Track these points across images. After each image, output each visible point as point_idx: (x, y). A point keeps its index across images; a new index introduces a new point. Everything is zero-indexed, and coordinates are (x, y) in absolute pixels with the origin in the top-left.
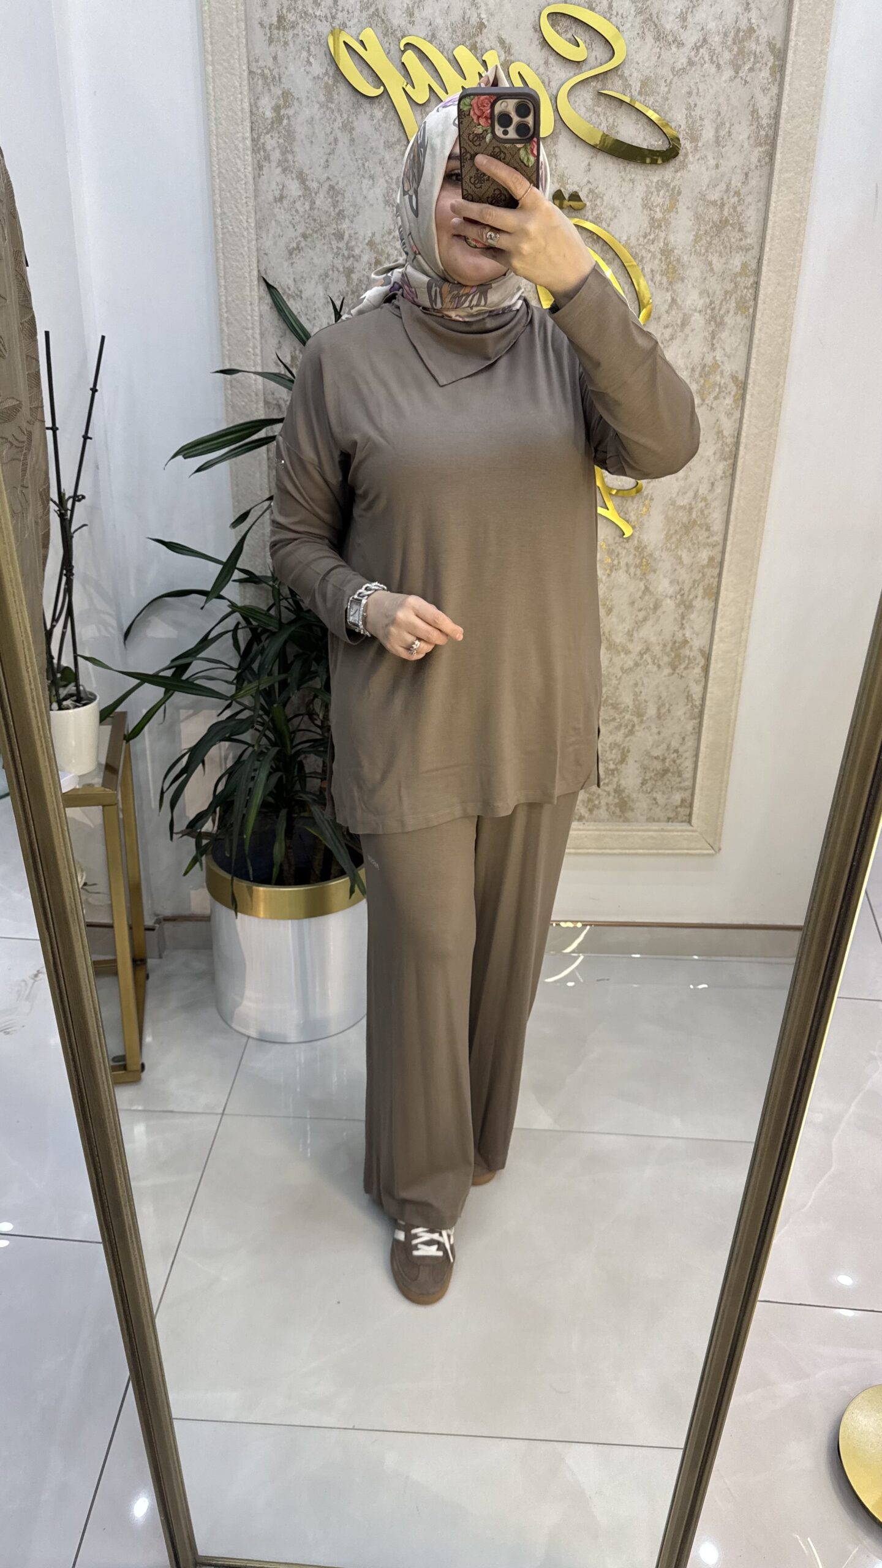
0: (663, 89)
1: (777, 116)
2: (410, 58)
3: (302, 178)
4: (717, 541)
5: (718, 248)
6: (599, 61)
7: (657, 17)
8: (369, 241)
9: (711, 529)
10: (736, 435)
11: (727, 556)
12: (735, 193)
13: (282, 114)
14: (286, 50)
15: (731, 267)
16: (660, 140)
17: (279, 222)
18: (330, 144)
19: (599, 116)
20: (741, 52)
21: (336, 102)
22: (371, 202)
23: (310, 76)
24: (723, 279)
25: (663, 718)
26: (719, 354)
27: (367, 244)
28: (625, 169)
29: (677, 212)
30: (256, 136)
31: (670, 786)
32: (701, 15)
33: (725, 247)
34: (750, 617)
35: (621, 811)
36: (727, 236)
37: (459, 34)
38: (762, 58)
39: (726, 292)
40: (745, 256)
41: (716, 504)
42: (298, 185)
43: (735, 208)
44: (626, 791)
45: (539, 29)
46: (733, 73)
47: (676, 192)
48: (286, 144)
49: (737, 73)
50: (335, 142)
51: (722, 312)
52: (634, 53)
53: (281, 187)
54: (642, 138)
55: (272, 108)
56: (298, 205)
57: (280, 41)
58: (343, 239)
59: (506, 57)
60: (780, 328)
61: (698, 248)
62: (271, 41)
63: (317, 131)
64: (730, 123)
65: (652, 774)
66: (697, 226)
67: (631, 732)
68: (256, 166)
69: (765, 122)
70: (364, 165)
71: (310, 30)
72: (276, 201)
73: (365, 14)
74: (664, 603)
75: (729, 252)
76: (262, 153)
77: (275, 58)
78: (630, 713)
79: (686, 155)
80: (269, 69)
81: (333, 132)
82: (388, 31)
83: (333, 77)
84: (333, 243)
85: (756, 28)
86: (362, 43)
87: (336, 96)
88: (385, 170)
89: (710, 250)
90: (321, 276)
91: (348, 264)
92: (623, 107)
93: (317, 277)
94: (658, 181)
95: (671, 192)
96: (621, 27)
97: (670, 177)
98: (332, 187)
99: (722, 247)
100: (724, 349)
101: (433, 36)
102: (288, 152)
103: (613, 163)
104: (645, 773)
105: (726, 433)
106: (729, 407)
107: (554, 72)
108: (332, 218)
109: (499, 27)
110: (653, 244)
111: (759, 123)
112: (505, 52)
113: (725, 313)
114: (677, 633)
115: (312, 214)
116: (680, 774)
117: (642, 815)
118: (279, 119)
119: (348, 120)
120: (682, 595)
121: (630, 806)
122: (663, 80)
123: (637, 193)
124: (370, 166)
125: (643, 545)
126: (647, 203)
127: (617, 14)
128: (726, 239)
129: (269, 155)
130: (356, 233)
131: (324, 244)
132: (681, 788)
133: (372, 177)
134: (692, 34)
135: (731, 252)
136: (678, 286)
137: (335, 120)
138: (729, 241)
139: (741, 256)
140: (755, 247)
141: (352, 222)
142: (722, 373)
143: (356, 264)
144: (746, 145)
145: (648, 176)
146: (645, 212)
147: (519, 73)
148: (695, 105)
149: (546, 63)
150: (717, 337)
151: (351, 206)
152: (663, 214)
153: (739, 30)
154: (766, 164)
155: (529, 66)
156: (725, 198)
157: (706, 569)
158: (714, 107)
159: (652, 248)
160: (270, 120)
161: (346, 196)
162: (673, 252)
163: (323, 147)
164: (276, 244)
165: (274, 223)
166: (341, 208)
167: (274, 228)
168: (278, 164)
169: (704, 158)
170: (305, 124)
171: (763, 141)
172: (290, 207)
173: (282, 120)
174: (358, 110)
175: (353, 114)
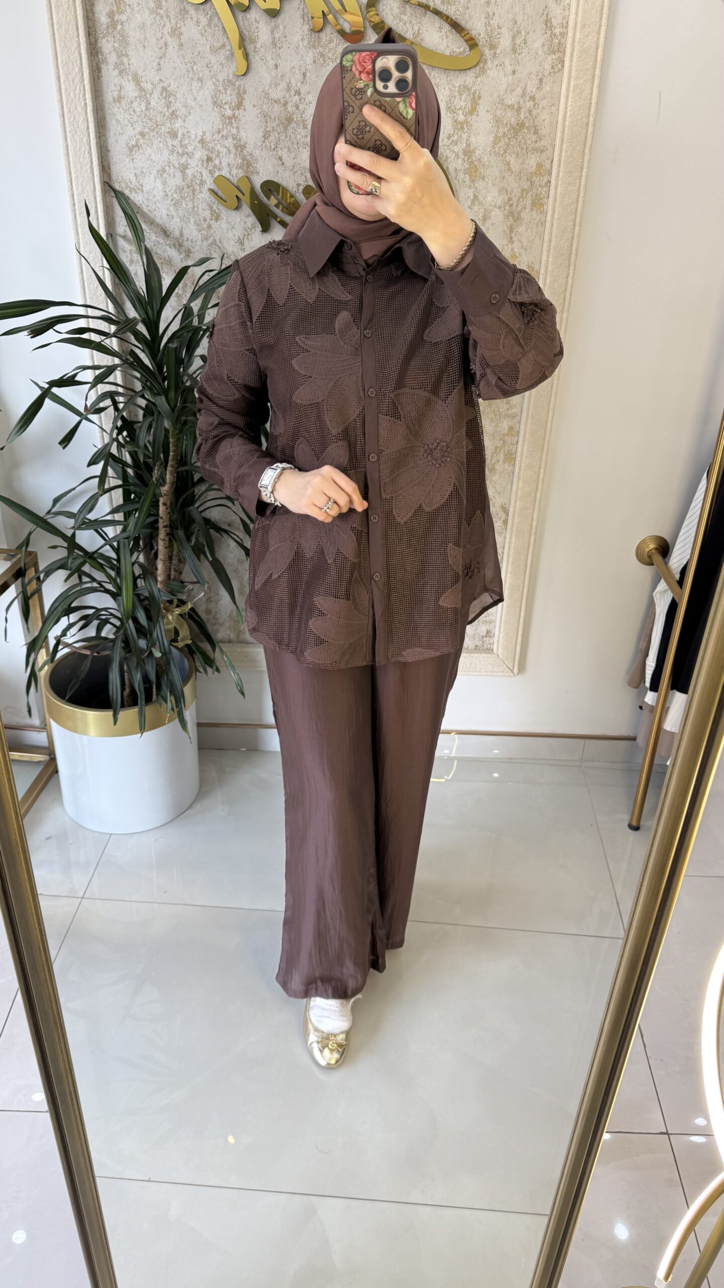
1: (567, 25)
3: (137, 80)
4: (515, 413)
5: (515, 149)
11: (523, 427)
12: (531, 97)
13: (116, 20)
15: (527, 167)
16: (463, 47)
17: (119, 121)
18: (161, 48)
19: (405, 24)
21: (165, 9)
22: (200, 103)
24: (520, 178)
26: (516, 247)
27: (199, 142)
29: (478, 115)
30: (93, 40)
33: (522, 149)
36: (523, 138)
39: (523, 190)
40: (539, 157)
42: (134, 87)
43: (530, 112)
47: (477, 96)
48: (121, 48)
50: (166, 47)
53: (119, 88)
54: (446, 45)
55: (107, 14)
56: (135, 104)
58: (177, 137)
60: (570, 224)
61: (497, 149)
63: (148, 36)
64: (525, 31)
66: (496, 129)
68: (94, 68)
69: (557, 31)
70: (192, 68)
72: (114, 102)
75: (525, 153)
76: (100, 57)
79: (486, 62)
81: (164, 38)
84: (168, 141)
88: (212, 73)
89: (508, 151)
90: (158, 171)
91: (183, 161)
92: (427, 15)
93: (155, 172)
94: (461, 86)
95: (472, 96)
97: (471, 82)
98: (164, 89)
99: (518, 148)
100: (521, 243)
102: (123, 55)
110: (456, 145)
111: (551, 32)
113: (522, 209)
115: (148, 114)
118: (113, 24)
119: (176, 25)
124: (199, 69)
126: (451, 106)
128: (523, 141)
129: (106, 58)
130: (189, 132)
131: (160, 142)
133: (200, 80)
135: (527, 153)
136: (480, 184)
137: (164, 26)
138: (525, 143)
139: (536, 157)
140: (548, 149)
141: (184, 121)
143: (190, 161)
144: (540, 52)
145: (451, 80)
146: (449, 114)
148: (494, 14)
150: (514, 231)
151: (182, 106)
152: (465, 116)
154: (559, 70)
156: (521, 102)
157: (506, 438)
158: (510, 15)
159: (456, 149)
160: (106, 26)
161: (177, 97)
162: (475, 153)
163: (155, 51)
164: (117, 141)
165: (114, 122)
166: (174, 109)
167: (113, 128)
168: (115, 66)
169: (502, 64)
170: (137, 29)
171: (556, 48)
172: (128, 107)
173: (117, 25)
174: (185, 16)
175: (181, 19)
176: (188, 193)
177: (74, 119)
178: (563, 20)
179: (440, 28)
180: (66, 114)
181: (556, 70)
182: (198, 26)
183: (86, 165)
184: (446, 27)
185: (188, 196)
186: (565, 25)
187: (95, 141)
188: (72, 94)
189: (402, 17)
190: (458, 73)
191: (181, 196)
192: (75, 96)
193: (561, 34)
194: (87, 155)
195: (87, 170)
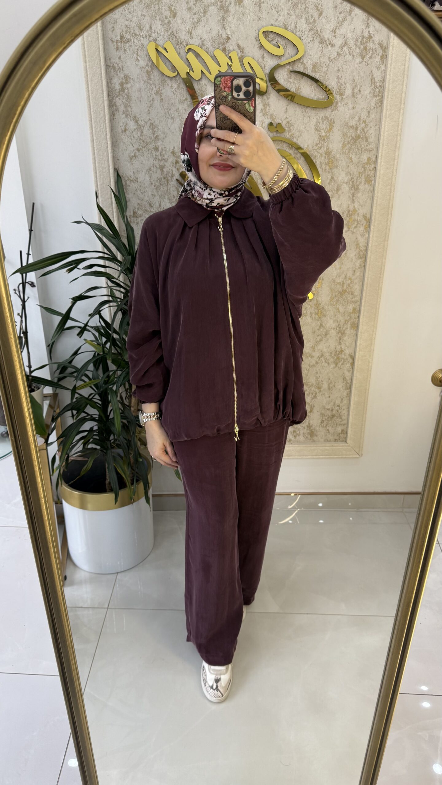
0: (325, 69)
1: (384, 81)
2: (191, 56)
3: (136, 120)
4: (357, 300)
5: (355, 150)
6: (290, 55)
7: (320, 32)
8: (172, 151)
9: (354, 294)
10: (366, 246)
11: (362, 308)
12: (363, 121)
13: (124, 87)
14: (125, 54)
15: (362, 160)
16: (323, 95)
17: (125, 143)
18: (150, 102)
19: (291, 83)
20: (365, 48)
21: (153, 80)
22: (172, 131)
23: (139, 67)
24: (358, 166)
25: (331, 389)
26: (356, 205)
27: (171, 153)
28: (305, 110)
29: (333, 132)
30: (111, 99)
31: (336, 424)
32: (344, 30)
33: (359, 150)
34: (375, 338)
35: (311, 436)
36: (360, 144)
37: (216, 43)
38: (376, 51)
39: (360, 173)
40: (369, 154)
41: (356, 281)
42: (134, 123)
43: (363, 130)
44: (313, 426)
45: (258, 40)
46: (361, 60)
47: (332, 122)
48: (127, 102)
49: (363, 59)
50: (153, 101)
51: (358, 183)
52: (309, 51)
53: (125, 125)
54: (314, 95)
55: (119, 84)
56: (134, 133)
57: (122, 49)
58: (158, 150)
59: (241, 54)
60: (388, 191)
61: (344, 150)
62: (117, 49)
63: (143, 95)
64: (360, 85)
65: (326, 418)
66: (344, 139)
67: (315, 397)
68: (111, 114)
69: (378, 84)
70: (168, 112)
71: (138, 43)
72: (122, 132)
73: (166, 34)
74: (330, 332)
75: (361, 152)
76: (115, 107)
77: (120, 58)
78: (314, 387)
79: (337, 103)
80: (117, 63)
81: (152, 96)
82: (179, 42)
83: (151, 67)
84: (153, 153)
85: (372, 36)
86: (165, 49)
87: (152, 77)
88: (179, 115)
89: (351, 152)
90: (147, 170)
91: (161, 163)
92: (303, 78)
93: (145, 170)
94: (323, 116)
95: (329, 122)
96: (301, 37)
97: (329, 114)
98: (152, 124)
99: (357, 150)
100: (359, 202)
101: (203, 44)
102: (128, 106)
103: (299, 108)
104: (323, 417)
105: (361, 245)
106: (362, 232)
107: (267, 61)
108: (152, 140)
109: (237, 39)
110: (321, 149)
111: (375, 85)
112: (241, 52)
113: (359, 184)
114: (337, 347)
115: (142, 138)
116: (341, 417)
117: (321, 438)
118: (123, 89)
119: (159, 89)
120: (340, 328)
121: (315, 434)
122: (324, 64)
123: (312, 123)
124: (172, 113)
125: (319, 303)
126: (317, 128)
127: (300, 31)
128: (359, 146)
129: (118, 108)
130: (165, 147)
131: (149, 153)
132: (341, 424)
133: (173, 118)
134: (339, 40)
135: (362, 152)
136: (335, 170)
137: (152, 89)
138: (361, 146)
139: (367, 154)
140: (374, 149)
141: (163, 142)
142: (358, 214)
143: (165, 163)
144: (368, 97)
145: (317, 114)
146: (316, 132)
147: (248, 62)
148: (342, 77)
149: (263, 57)
150: (355, 196)
151: (162, 133)
152: (326, 133)
153: (363, 37)
154: (379, 106)
155: (253, 58)
156: (358, 124)
157: (352, 315)
158: (351, 77)
159: (321, 151)
160: (119, 90)
161: (159, 127)
162: (331, 153)
163: (146, 103)
164: (123, 154)
165: (122, 143)
166: (157, 135)
167: (122, 146)
168: (123, 112)
169: (347, 104)
170: (137, 92)
171: (377, 94)
172: (130, 135)
173: (125, 90)
174: (164, 84)
175: (162, 86)
176: (164, 182)
177: (100, 142)
178: (381, 78)
179: (311, 85)
180: (95, 140)
181: (378, 106)
182: (172, 89)
183: (106, 168)
184: (314, 84)
185: (164, 183)
186: (382, 81)
187: (111, 154)
188: (99, 129)
189: (289, 80)
190: (321, 109)
191: (160, 184)
192: (100, 130)
193: (380, 86)
194: (106, 162)
195: (106, 171)
